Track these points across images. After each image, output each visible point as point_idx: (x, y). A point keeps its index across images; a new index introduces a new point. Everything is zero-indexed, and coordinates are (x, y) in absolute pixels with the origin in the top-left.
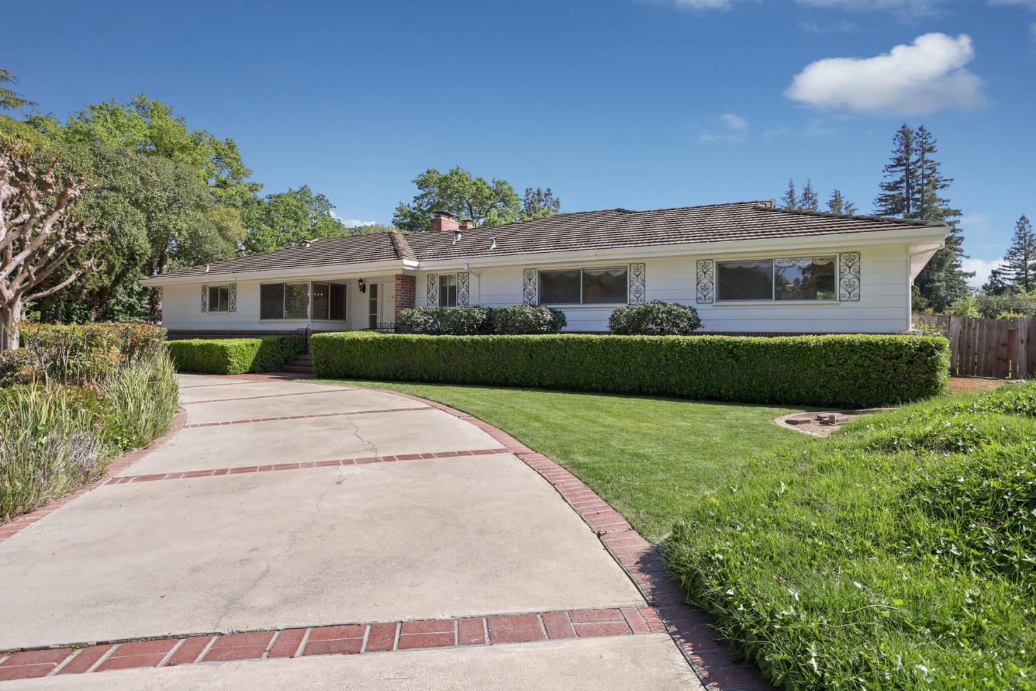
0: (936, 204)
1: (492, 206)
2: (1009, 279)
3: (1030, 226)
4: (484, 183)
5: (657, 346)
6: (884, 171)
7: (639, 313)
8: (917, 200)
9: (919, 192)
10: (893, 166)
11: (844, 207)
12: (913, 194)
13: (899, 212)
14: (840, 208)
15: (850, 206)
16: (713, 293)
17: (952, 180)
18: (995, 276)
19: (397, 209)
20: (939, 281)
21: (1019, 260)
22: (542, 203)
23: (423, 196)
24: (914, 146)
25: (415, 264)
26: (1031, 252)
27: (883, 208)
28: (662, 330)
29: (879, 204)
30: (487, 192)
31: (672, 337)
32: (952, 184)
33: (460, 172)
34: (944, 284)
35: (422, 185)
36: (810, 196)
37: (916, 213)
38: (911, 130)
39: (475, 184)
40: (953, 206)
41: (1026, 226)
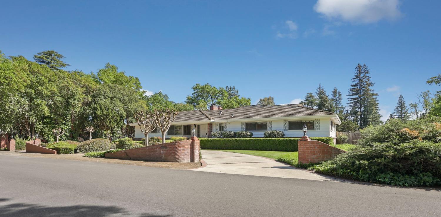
0: (369, 92)
1: (218, 96)
2: (396, 117)
3: (403, 99)
4: (216, 89)
5: (275, 140)
6: (352, 80)
7: (270, 133)
8: (363, 90)
9: (364, 87)
10: (355, 78)
11: (338, 93)
12: (362, 88)
13: (357, 94)
14: (336, 94)
15: (340, 93)
16: (287, 128)
17: (375, 83)
18: (391, 116)
19: (187, 97)
20: (370, 118)
21: (399, 110)
22: (232, 92)
23: (195, 93)
24: (362, 71)
25: (213, 121)
26: (403, 108)
27: (351, 93)
28: (276, 137)
29: (350, 91)
30: (217, 92)
31: (278, 138)
32: (375, 84)
33: (208, 85)
34: (372, 119)
35: (195, 89)
36: (323, 92)
37: (362, 95)
38: (361, 65)
39: (213, 89)
40: (375, 92)
41: (402, 99)
